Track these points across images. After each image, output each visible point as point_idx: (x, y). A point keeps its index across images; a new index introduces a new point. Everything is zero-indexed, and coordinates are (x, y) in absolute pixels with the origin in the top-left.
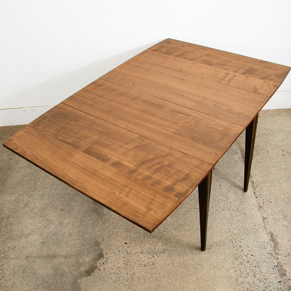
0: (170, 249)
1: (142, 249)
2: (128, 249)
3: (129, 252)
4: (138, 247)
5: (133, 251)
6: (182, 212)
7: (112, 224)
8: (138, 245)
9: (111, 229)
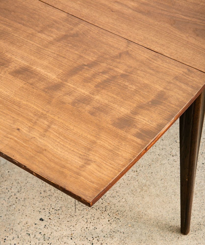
0: (122, 230)
1: (72, 229)
2: (45, 230)
3: (46, 235)
4: (64, 227)
5: (55, 234)
6: (145, 162)
7: (15, 183)
8: (65, 222)
9: (13, 194)
